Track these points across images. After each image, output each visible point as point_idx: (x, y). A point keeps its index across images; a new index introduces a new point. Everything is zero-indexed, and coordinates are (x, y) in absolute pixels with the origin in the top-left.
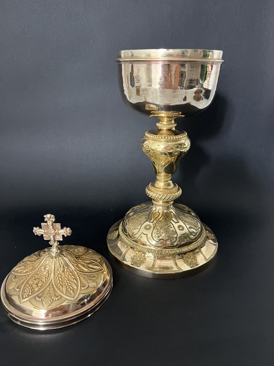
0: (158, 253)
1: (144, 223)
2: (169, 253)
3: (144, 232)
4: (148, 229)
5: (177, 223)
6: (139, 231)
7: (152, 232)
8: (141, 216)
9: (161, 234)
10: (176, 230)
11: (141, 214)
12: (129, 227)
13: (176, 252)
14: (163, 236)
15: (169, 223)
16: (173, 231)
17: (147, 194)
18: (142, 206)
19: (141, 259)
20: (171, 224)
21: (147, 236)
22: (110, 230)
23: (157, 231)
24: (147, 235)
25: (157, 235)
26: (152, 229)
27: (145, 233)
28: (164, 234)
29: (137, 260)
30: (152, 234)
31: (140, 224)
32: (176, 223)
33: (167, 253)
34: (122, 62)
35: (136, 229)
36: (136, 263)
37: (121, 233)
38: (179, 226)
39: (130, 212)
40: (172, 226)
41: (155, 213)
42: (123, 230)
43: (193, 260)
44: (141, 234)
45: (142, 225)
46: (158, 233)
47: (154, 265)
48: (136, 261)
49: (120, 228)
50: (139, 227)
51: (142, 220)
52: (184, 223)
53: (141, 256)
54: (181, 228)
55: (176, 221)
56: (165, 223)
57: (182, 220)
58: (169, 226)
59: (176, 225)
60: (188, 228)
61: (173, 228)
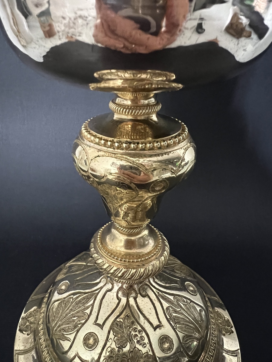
1: (83, 325)
3: (80, 355)
4: (91, 347)
5: (158, 329)
6: (71, 347)
7: (100, 357)
10: (155, 352)
15: (140, 332)
16: (147, 356)
20: (144, 334)
22: (30, 299)
23: (110, 354)
26: (99, 348)
27: (84, 358)
31: (75, 327)
32: (155, 329)
35: (66, 338)
38: (163, 338)
40: (146, 341)
44: (75, 357)
45: (78, 331)
50: (72, 337)
51: (81, 314)
52: (173, 327)
54: (166, 345)
55: (155, 323)
56: (130, 332)
57: (168, 317)
58: (138, 342)
59: (154, 336)
60: (183, 339)
61: (148, 345)
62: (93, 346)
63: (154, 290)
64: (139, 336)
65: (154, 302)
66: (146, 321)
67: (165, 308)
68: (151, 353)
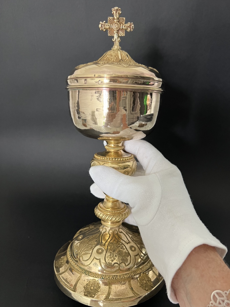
0: (113, 278)
1: (95, 246)
2: (124, 277)
3: (96, 257)
4: (100, 253)
5: (129, 244)
6: (91, 256)
7: (105, 256)
8: (91, 239)
9: (115, 257)
10: (129, 251)
11: (91, 237)
12: (80, 252)
13: (131, 276)
14: (116, 259)
15: (121, 245)
16: (125, 253)
17: (97, 215)
18: (89, 228)
19: (95, 288)
20: (123, 245)
21: (100, 262)
22: (56, 256)
23: (110, 254)
24: (100, 260)
25: (110, 259)
26: (104, 253)
27: (98, 258)
28: (117, 257)
29: (91, 289)
30: (105, 258)
31: (91, 248)
32: (127, 244)
33: (122, 277)
34: (69, 89)
35: (87, 253)
36: (90, 293)
37: (70, 259)
38: (131, 247)
39: (78, 235)
40: (124, 247)
41: (105, 234)
42: (72, 255)
43: (148, 282)
44: (94, 259)
45: (93, 249)
46: (111, 256)
47: (109, 293)
48: (89, 290)
49: (68, 253)
50: (91, 252)
51: (93, 243)
52: (135, 243)
53: (95, 284)
54: (133, 249)
55: (127, 242)
56: (117, 245)
57: (132, 240)
58: (121, 248)
59: (128, 246)
60: (140, 247)
61: (125, 249)
62: (101, 253)
63: (125, 231)
64: (121, 246)
65: (126, 235)
66: (123, 241)
67: (130, 237)
68: (127, 252)
